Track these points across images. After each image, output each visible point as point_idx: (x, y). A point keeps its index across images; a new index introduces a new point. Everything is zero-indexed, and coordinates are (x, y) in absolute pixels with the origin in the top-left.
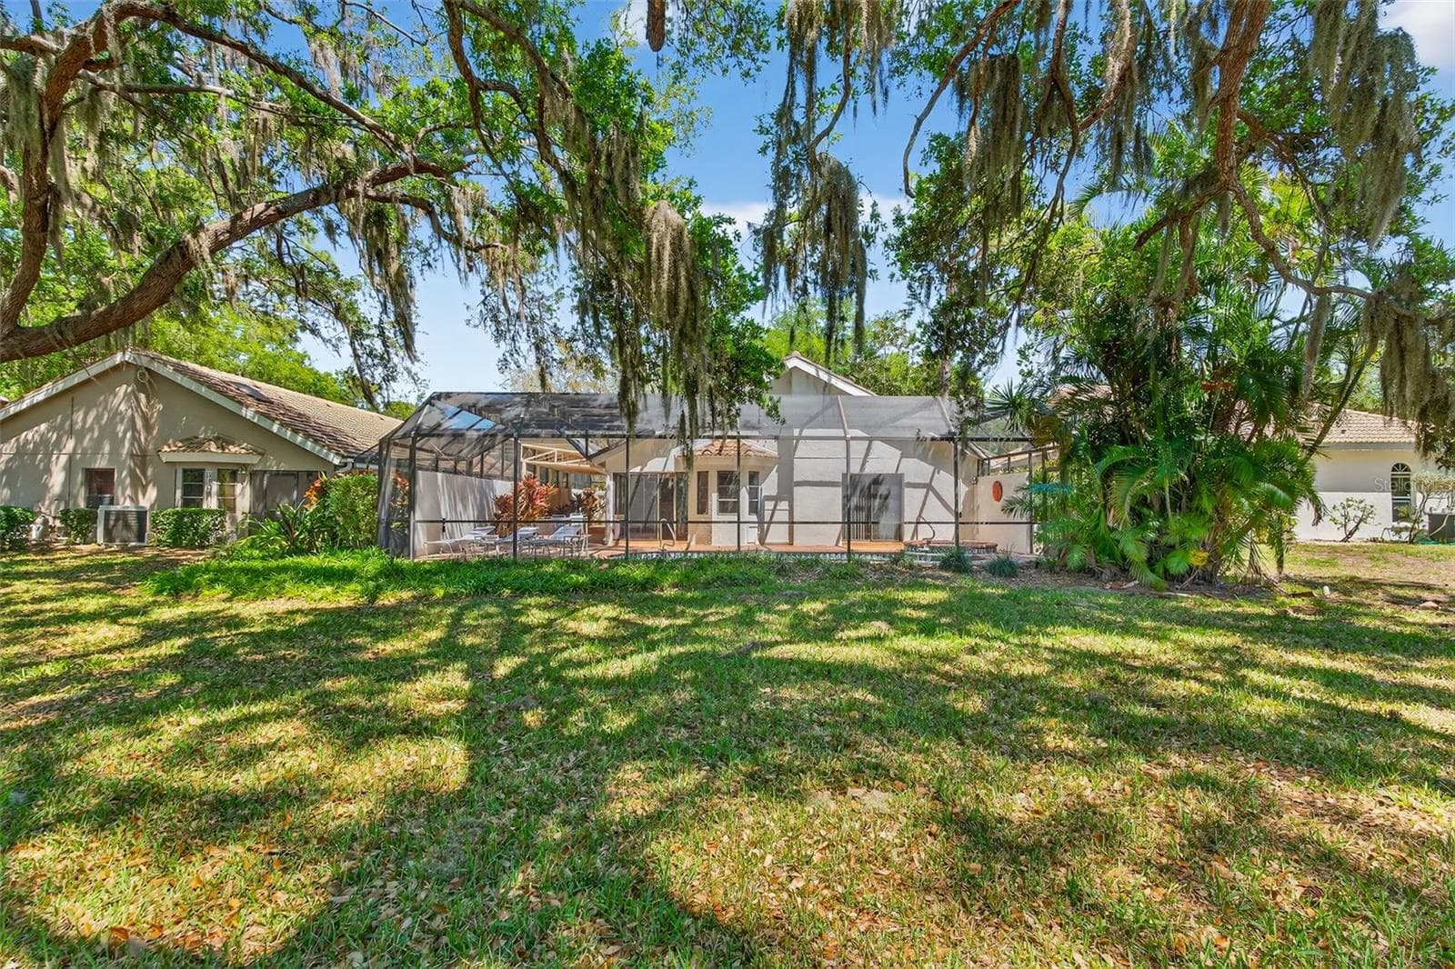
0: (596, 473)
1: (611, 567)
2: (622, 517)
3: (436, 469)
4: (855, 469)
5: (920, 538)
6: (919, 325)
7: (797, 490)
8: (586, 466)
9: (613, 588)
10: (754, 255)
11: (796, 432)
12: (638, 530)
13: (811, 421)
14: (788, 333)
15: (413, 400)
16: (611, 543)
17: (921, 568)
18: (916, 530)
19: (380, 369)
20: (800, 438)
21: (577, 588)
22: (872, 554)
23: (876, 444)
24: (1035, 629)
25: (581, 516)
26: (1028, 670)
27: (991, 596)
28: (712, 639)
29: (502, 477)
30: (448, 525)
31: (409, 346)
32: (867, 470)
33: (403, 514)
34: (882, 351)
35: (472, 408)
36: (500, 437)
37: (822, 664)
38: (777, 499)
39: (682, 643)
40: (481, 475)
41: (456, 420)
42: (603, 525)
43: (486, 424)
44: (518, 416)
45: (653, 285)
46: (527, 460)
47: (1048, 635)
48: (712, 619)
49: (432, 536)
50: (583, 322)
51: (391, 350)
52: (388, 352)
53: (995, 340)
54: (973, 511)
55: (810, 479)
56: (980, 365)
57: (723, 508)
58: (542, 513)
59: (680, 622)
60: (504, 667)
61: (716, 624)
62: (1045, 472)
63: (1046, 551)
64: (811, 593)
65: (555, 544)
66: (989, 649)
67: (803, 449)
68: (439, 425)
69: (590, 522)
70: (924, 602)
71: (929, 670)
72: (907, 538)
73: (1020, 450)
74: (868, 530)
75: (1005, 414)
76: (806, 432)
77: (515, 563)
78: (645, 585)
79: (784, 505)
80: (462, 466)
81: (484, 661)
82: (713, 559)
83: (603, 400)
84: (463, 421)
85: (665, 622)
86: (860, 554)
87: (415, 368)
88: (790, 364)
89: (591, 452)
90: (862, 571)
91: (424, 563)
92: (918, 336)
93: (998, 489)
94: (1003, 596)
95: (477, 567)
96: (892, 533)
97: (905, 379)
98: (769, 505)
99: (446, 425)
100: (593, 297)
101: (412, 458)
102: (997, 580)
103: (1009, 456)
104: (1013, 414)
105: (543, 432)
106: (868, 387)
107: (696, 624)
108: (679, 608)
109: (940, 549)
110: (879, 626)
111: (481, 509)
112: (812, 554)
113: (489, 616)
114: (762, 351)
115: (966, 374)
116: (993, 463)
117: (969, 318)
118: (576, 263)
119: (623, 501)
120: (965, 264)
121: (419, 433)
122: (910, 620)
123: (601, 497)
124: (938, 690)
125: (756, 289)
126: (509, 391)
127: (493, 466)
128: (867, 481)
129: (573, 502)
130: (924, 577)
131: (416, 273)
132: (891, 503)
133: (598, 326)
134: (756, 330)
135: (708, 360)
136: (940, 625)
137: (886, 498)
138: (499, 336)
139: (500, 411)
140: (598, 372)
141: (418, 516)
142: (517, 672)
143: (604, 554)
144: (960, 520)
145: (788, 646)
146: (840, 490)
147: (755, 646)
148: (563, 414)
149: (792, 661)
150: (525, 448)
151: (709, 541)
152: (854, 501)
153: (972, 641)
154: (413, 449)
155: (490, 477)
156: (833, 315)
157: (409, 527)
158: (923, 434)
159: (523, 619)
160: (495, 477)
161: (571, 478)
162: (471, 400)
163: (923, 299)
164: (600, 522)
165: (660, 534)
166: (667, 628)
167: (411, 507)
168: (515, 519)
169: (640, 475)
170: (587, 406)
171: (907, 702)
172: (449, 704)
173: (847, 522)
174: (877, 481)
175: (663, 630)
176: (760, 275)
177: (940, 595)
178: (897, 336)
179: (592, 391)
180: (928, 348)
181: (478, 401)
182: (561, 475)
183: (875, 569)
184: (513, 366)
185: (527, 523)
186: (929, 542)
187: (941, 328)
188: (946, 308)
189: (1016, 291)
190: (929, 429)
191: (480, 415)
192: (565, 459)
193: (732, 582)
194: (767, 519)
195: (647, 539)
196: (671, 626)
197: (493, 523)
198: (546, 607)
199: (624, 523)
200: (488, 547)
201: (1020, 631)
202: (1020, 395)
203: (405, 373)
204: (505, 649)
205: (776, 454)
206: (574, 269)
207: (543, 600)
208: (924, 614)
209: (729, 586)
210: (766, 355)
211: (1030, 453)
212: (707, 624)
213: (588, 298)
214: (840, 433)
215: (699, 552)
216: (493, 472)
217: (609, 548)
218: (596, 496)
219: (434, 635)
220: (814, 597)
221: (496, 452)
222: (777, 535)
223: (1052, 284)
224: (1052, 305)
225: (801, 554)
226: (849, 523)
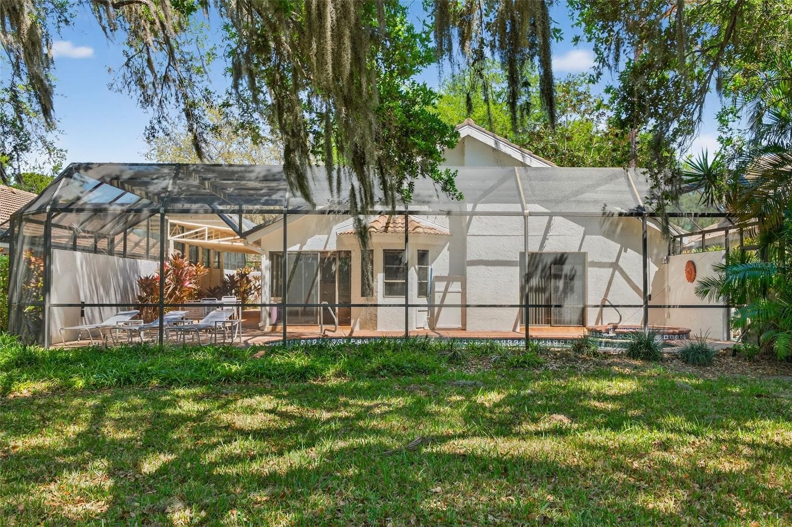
0: (252, 252)
1: (267, 355)
2: (279, 300)
3: (74, 248)
4: (534, 247)
5: (605, 323)
6: (608, 91)
7: (470, 270)
8: (240, 244)
9: (270, 378)
10: (424, 15)
11: (469, 207)
12: (296, 314)
13: (486, 195)
14: (463, 101)
15: (48, 171)
16: (268, 328)
17: (607, 355)
18: (601, 315)
19: (11, 138)
20: (473, 214)
21: (229, 378)
22: (552, 340)
23: (557, 220)
24: (733, 423)
25: (234, 299)
26: (726, 466)
27: (684, 387)
28: (377, 432)
29: (148, 256)
30: (87, 310)
31: (46, 111)
32: (548, 249)
33: (37, 297)
34: (563, 118)
35: (115, 180)
36: (146, 212)
37: (499, 460)
38: (449, 280)
39: (344, 437)
40: (124, 255)
41: (96, 193)
42: (259, 309)
43: (129, 198)
44: (165, 189)
45: (314, 46)
46: (176, 238)
47: (748, 430)
48: (377, 411)
49: (69, 321)
50: (236, 86)
51: (23, 116)
52: (21, 120)
53: (691, 107)
54: (663, 292)
55: (485, 257)
56: (675, 134)
57: (390, 290)
58: (190, 295)
59: (343, 414)
60: (150, 465)
61: (383, 416)
62: (743, 250)
63: (745, 339)
64: (485, 383)
65: (208, 329)
66: (684, 443)
67: (477, 226)
68: (79, 199)
69: (244, 305)
70: (612, 392)
71: (618, 467)
72: (591, 323)
73: (715, 226)
74: (549, 314)
75: (700, 186)
76: (480, 208)
77: (161, 350)
78: (302, 374)
79: (456, 286)
80: (103, 244)
81: (127, 458)
82: (379, 345)
83: (260, 171)
84: (104, 195)
85: (326, 415)
86: (539, 340)
87: (50, 137)
88: (464, 132)
89: (245, 228)
90: (541, 359)
91: (60, 351)
92: (606, 102)
93: (691, 270)
94: (697, 387)
95: (120, 355)
96: (576, 317)
97: (588, 148)
98: (440, 287)
99: (85, 199)
100: (248, 60)
101: (47, 235)
102: (690, 369)
103: (703, 233)
104: (708, 188)
105: (195, 206)
106: (548, 157)
107: (359, 417)
108: (342, 399)
109: (625, 335)
110: (560, 419)
111: (125, 293)
112: (487, 339)
113: (135, 408)
114: (433, 118)
115: (659, 145)
116: (686, 240)
117: (662, 82)
118: (229, 21)
119: (281, 282)
120: (657, 22)
121: (57, 208)
122: (595, 412)
123: (256, 278)
124: (626, 490)
125: (428, 50)
126: (155, 162)
127: (137, 244)
128: (549, 260)
129: (225, 282)
130: (610, 365)
131: (52, 30)
132: (577, 283)
133: (255, 90)
134: (428, 96)
135: (375, 126)
136: (626, 418)
137: (572, 278)
138: (147, 101)
139: (146, 184)
140: (257, 139)
141: (54, 298)
142: (163, 471)
143: (260, 340)
144: (650, 303)
145: (461, 441)
146: (517, 270)
147: (425, 441)
148: (214, 187)
149: (464, 457)
150: (173, 225)
151: (375, 326)
152: (534, 282)
153: (661, 436)
154: (48, 226)
155: (134, 256)
156: (513, 79)
157: (43, 311)
158: (609, 209)
159: (170, 411)
160: (140, 257)
161: (224, 255)
162: (115, 172)
163: (611, 62)
164: (255, 306)
165: (320, 318)
166: (328, 421)
167: (47, 289)
168: (161, 302)
169: (299, 255)
170: (242, 178)
171: (591, 503)
172: (88, 506)
173: (525, 305)
174: (561, 259)
175: (323, 424)
176: (432, 36)
177: (627, 386)
178: (580, 101)
179: (246, 163)
180: (618, 115)
181: (122, 171)
182: (212, 253)
183: (557, 357)
184: (161, 134)
185: (174, 307)
186: (615, 328)
187: (631, 93)
188: (637, 71)
189: (713, 53)
190: (617, 203)
191: (123, 188)
192: (217, 237)
193: (398, 371)
194: (437, 301)
195: (307, 323)
196: (333, 419)
197: (137, 306)
198: (198, 399)
199: (281, 306)
200: (134, 333)
201: (718, 426)
202: (716, 164)
203: (40, 144)
204: (150, 446)
205: (447, 231)
206: (226, 27)
207: (192, 391)
208: (610, 406)
209: (396, 374)
210: (439, 122)
211: (726, 229)
212: (373, 417)
213: (243, 61)
214: (517, 208)
215: (363, 338)
216: (137, 251)
217: (265, 335)
218: (250, 277)
219: (72, 430)
220: (490, 386)
221: (141, 229)
222: (449, 320)
223: (752, 43)
224: (752, 66)
225: (474, 339)
226: (527, 306)
